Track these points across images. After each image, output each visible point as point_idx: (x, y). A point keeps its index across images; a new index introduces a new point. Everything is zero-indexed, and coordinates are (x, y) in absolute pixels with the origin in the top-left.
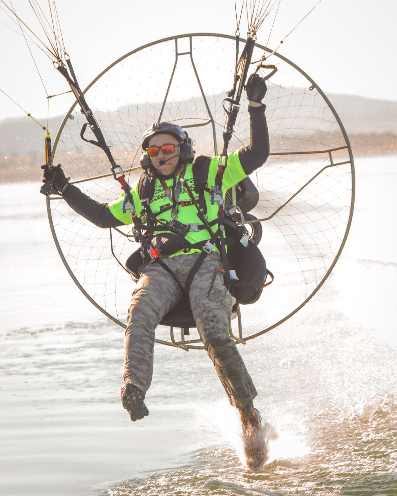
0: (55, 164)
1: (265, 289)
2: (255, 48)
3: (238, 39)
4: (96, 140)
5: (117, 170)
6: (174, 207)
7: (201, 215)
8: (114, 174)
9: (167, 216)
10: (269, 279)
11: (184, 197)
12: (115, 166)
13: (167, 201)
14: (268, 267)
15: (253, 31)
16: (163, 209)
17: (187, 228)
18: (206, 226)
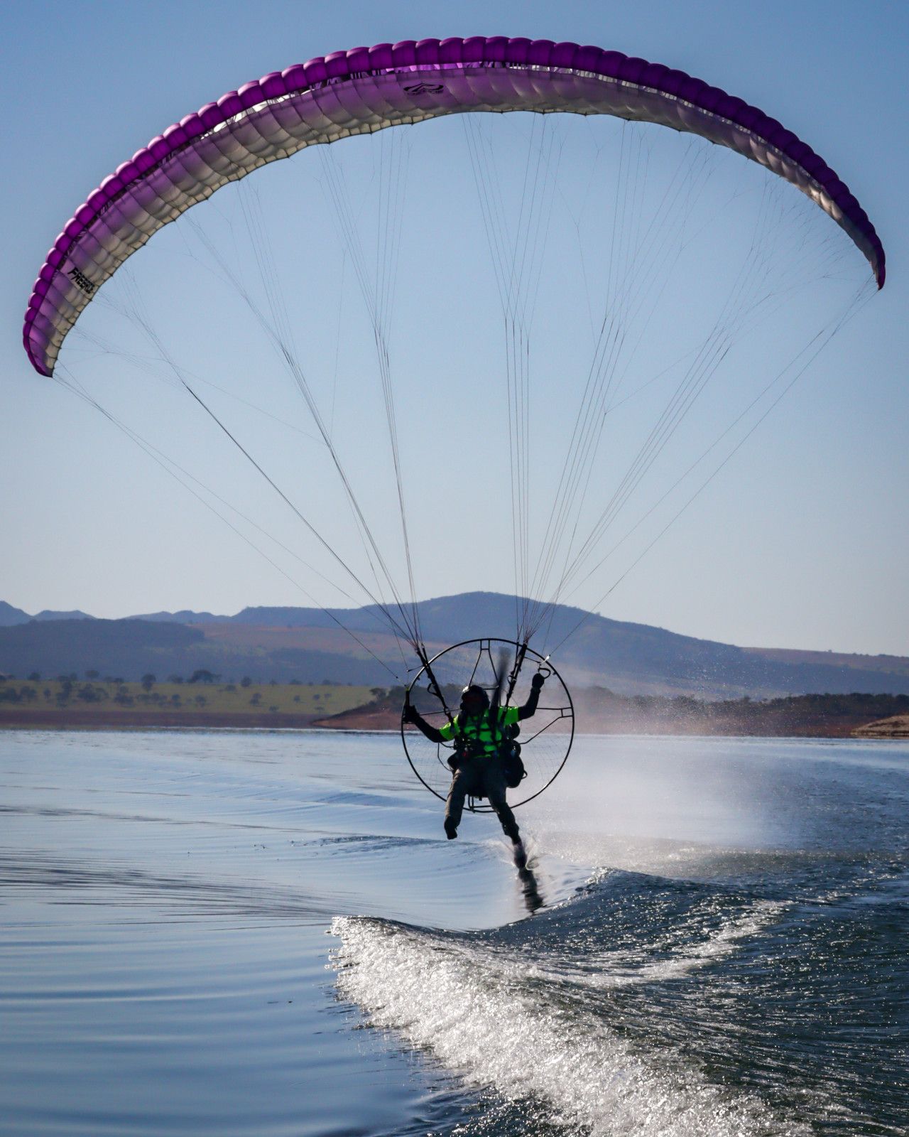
0: (411, 705)
1: (522, 781)
2: (527, 651)
3: (518, 644)
4: (435, 692)
5: (447, 710)
6: (478, 731)
7: (493, 736)
8: (445, 712)
9: (474, 736)
10: (525, 775)
11: (485, 726)
12: (446, 707)
13: (473, 728)
14: (525, 769)
15: (527, 640)
16: (472, 732)
17: (484, 744)
18: (494, 743)
